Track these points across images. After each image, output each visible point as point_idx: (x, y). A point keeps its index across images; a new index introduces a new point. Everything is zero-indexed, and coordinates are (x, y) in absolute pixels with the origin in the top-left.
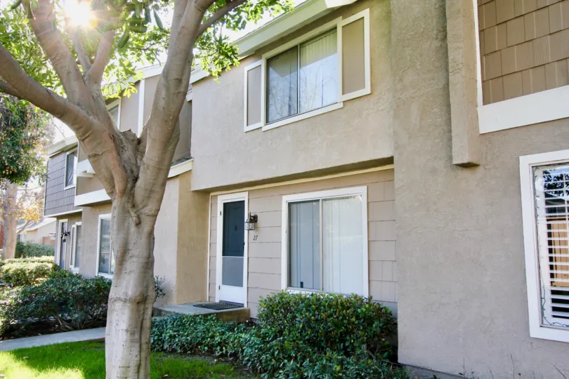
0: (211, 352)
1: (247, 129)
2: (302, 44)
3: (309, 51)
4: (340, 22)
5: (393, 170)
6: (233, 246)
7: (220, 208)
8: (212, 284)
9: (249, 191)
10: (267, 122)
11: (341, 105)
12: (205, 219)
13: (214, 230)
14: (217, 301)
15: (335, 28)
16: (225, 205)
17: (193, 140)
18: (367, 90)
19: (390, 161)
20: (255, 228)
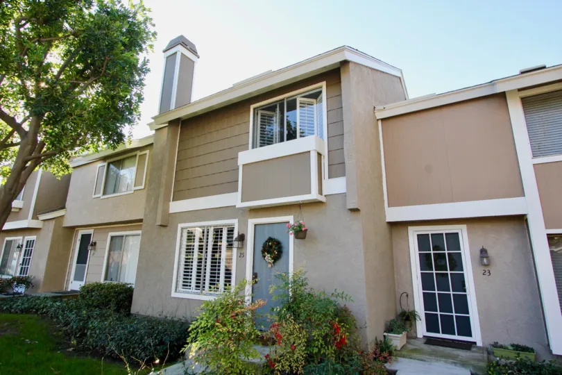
0: (36, 312)
1: (94, 196)
2: (124, 159)
3: (127, 163)
4: (139, 153)
5: (141, 225)
6: (82, 259)
7: (79, 237)
8: (68, 281)
9: (95, 229)
10: (104, 193)
11: (133, 192)
12: (70, 243)
13: (74, 250)
14: (69, 290)
15: (136, 156)
16: (83, 235)
17: (68, 198)
18: (142, 187)
19: (141, 221)
20: (95, 249)
